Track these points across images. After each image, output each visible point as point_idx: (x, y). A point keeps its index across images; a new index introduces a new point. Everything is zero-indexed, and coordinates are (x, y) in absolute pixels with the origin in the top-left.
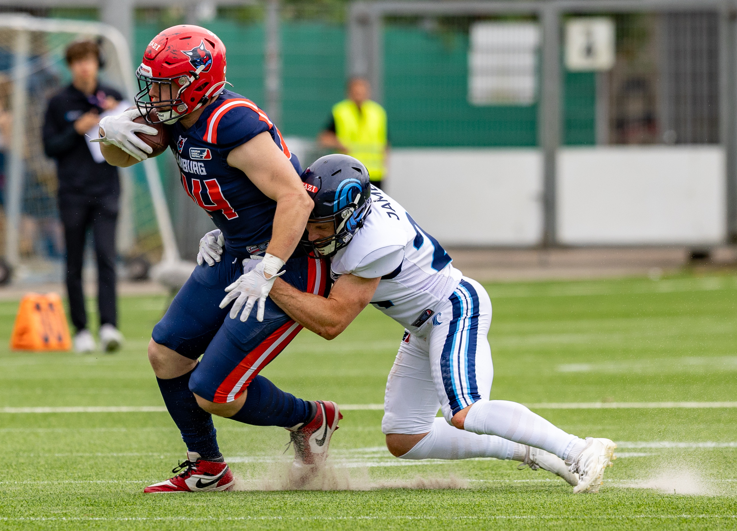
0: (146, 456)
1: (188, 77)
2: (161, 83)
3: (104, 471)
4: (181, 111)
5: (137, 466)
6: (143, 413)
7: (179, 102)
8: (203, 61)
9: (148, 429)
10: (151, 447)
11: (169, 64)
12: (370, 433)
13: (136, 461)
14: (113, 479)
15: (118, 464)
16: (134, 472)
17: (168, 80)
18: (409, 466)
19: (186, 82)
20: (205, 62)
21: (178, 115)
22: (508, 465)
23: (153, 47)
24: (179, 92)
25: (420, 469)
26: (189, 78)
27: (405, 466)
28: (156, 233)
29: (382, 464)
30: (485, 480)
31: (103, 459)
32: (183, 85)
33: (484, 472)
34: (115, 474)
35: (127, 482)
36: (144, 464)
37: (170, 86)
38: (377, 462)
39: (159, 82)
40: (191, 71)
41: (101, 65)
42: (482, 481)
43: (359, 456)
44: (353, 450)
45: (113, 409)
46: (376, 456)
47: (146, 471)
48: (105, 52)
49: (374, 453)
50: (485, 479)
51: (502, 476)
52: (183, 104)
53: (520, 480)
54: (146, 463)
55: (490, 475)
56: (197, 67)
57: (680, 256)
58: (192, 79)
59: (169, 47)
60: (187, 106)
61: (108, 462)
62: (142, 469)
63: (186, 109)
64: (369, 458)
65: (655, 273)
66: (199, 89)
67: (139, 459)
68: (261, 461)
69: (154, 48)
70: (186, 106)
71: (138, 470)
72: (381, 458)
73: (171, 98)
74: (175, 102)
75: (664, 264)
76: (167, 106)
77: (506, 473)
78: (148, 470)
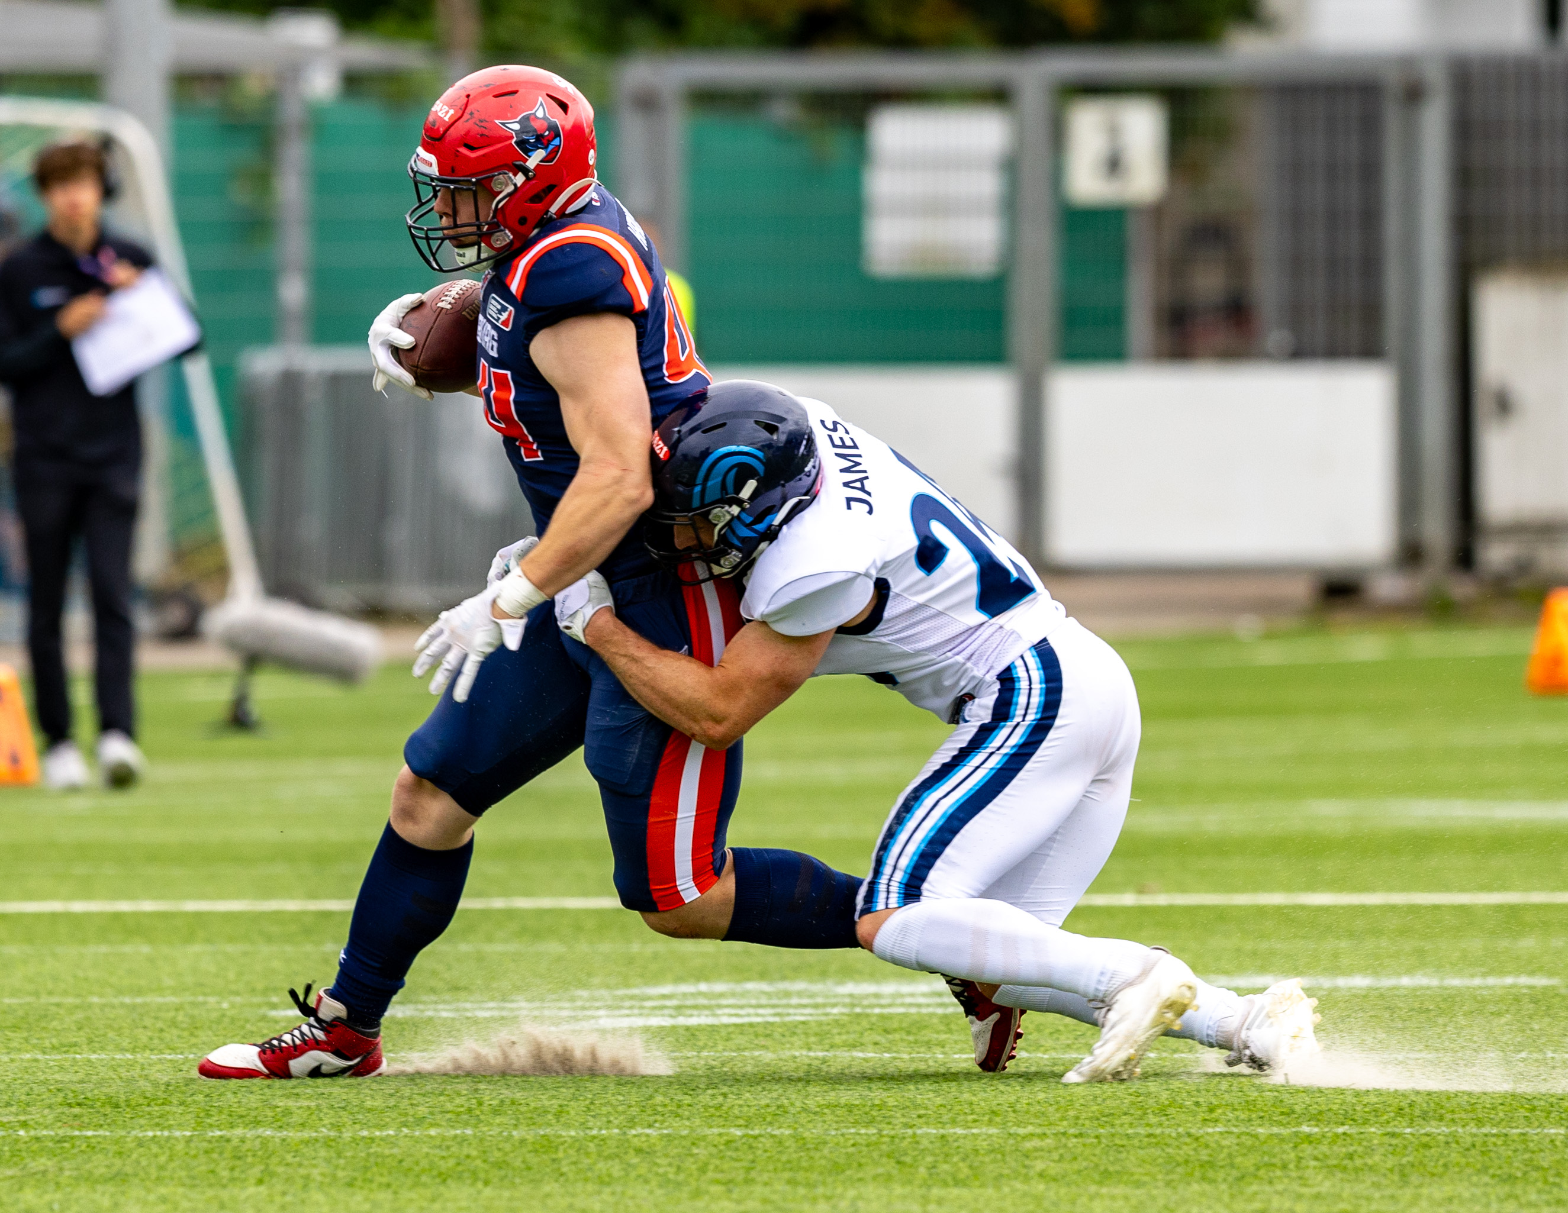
0: (193, 1004)
1: (511, 175)
2: (455, 188)
3: (104, 1035)
4: (498, 246)
5: (174, 1023)
6: (186, 914)
7: (494, 227)
8: (541, 141)
9: (196, 948)
10: (201, 985)
11: (471, 148)
12: (656, 956)
13: (172, 1014)
14: (123, 1050)
15: (134, 1021)
16: (166, 1036)
17: (470, 181)
18: (736, 1025)
19: (507, 185)
20: (545, 141)
21: (493, 253)
22: (941, 1022)
23: (440, 114)
24: (493, 206)
25: (760, 1030)
26: (513, 177)
27: (727, 1026)
28: (214, 542)
29: (682, 1021)
30: (894, 1055)
31: (102, 1010)
32: (500, 192)
33: (890, 1037)
34: (128, 1040)
35: (153, 1057)
36: (187, 1020)
37: (475, 194)
38: (671, 1016)
39: (452, 187)
40: (518, 163)
41: (109, 192)
42: (887, 1055)
43: (633, 1003)
44: (620, 992)
45: (124, 906)
46: (668, 1003)
47: (192, 1034)
48: (116, 165)
49: (664, 997)
50: (895, 1052)
51: (928, 1044)
52: (502, 231)
53: (966, 1053)
54: (192, 1017)
55: (904, 1044)
56: (530, 154)
57: (1300, 590)
58: (520, 179)
59: (471, 114)
60: (512, 234)
61: (112, 1016)
62: (183, 1030)
63: (508, 241)
64: (654, 1008)
65: (1247, 626)
66: (537, 198)
67: (177, 1010)
68: (430, 1013)
69: (442, 116)
70: (509, 234)
71: (175, 1032)
72: (678, 1008)
73: (478, 218)
74: (486, 227)
75: (1266, 607)
76: (471, 234)
77: (937, 1039)
78: (196, 1033)
